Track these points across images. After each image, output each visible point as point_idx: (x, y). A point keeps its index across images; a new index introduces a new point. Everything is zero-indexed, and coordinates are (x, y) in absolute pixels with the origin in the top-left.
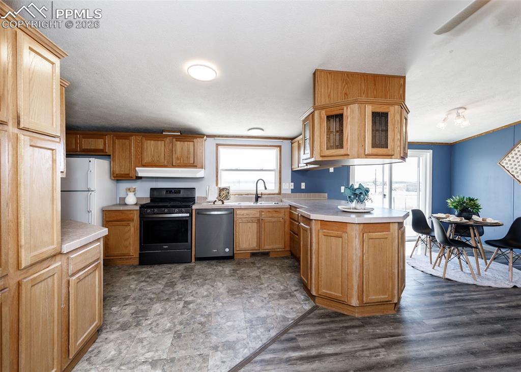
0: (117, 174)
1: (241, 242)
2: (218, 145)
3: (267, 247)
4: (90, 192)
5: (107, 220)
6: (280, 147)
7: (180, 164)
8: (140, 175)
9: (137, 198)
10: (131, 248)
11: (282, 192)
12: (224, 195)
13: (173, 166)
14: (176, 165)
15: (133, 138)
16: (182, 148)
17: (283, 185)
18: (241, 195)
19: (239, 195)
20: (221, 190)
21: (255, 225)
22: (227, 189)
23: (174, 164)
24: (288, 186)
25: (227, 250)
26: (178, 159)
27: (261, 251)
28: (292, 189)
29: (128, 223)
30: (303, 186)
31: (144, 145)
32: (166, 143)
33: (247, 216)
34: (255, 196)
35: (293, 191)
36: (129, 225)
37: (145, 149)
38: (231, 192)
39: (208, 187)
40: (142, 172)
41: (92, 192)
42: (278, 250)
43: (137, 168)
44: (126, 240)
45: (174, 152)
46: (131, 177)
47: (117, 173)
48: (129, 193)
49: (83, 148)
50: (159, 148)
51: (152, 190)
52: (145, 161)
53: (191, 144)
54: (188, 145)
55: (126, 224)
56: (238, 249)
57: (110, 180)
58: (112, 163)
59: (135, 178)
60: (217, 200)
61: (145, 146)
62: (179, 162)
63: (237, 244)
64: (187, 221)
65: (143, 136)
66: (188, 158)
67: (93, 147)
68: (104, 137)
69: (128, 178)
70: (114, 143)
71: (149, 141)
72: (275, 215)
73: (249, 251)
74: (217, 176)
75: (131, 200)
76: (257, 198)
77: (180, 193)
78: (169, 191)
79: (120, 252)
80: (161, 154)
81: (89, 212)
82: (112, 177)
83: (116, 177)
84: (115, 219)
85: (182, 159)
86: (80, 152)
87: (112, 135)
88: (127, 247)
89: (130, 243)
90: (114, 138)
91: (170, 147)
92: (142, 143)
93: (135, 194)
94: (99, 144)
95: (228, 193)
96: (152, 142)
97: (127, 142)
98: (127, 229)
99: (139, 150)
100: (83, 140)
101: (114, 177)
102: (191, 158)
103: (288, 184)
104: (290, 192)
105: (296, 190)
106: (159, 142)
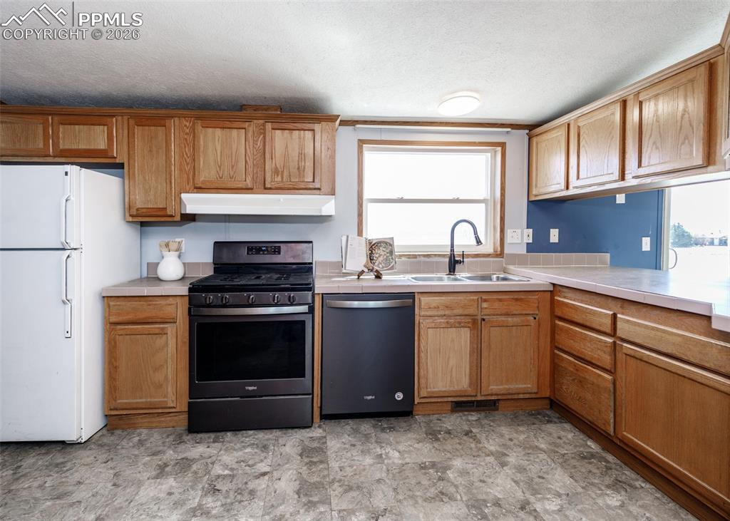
0: (137, 210)
1: (430, 375)
2: (362, 142)
3: (494, 388)
4: (68, 252)
5: (113, 319)
6: (503, 145)
7: (281, 185)
8: (190, 209)
9: (184, 264)
10: (170, 389)
11: (507, 251)
12: (381, 258)
13: (266, 189)
14: (273, 187)
15: (173, 124)
16: (287, 147)
17: (509, 233)
18: (415, 256)
19: (409, 256)
20: (373, 247)
21: (465, 335)
22: (386, 243)
23: (268, 185)
24: (519, 236)
25: (399, 396)
26: (276, 172)
27: (479, 398)
28: (528, 244)
29: (163, 329)
30: (554, 235)
31: (199, 142)
32: (250, 134)
33: (447, 313)
34: (447, 260)
35: (531, 248)
36: (163, 333)
37: (202, 149)
38: (397, 251)
39: (344, 239)
40: (195, 203)
41: (74, 253)
42: (521, 396)
43: (184, 196)
44: (156, 369)
45: (268, 156)
46: (171, 216)
47: (139, 205)
48: (166, 253)
49: (61, 147)
50: (234, 147)
51: (219, 246)
52: (202, 179)
53: (309, 134)
54: (300, 138)
55: (157, 331)
56: (423, 393)
57: (123, 223)
58: (127, 182)
59: (178, 218)
60: (366, 270)
61: (202, 142)
62: (279, 179)
63: (423, 381)
64: (303, 323)
65: (197, 118)
66: (301, 170)
67: (82, 146)
68: (109, 119)
69: (163, 219)
70: (131, 136)
71: (210, 130)
72: (516, 308)
73: (450, 399)
74: (360, 215)
75: (171, 268)
76: (454, 264)
77: (279, 253)
78: (255, 248)
79: (144, 400)
80: (237, 162)
81: (63, 302)
82: (127, 214)
83: (137, 216)
84: (130, 317)
85: (286, 174)
86: (54, 157)
87: (126, 118)
88: (161, 386)
89: (166, 378)
90: (132, 122)
91: (260, 143)
92: (194, 133)
93: (179, 257)
94: (96, 138)
95: (391, 252)
96: (218, 132)
97: (161, 130)
98: (160, 341)
99: (188, 151)
100: (61, 127)
101: (130, 215)
102: (306, 170)
103: (519, 231)
104: (523, 250)
105: (539, 245)
106: (235, 132)
